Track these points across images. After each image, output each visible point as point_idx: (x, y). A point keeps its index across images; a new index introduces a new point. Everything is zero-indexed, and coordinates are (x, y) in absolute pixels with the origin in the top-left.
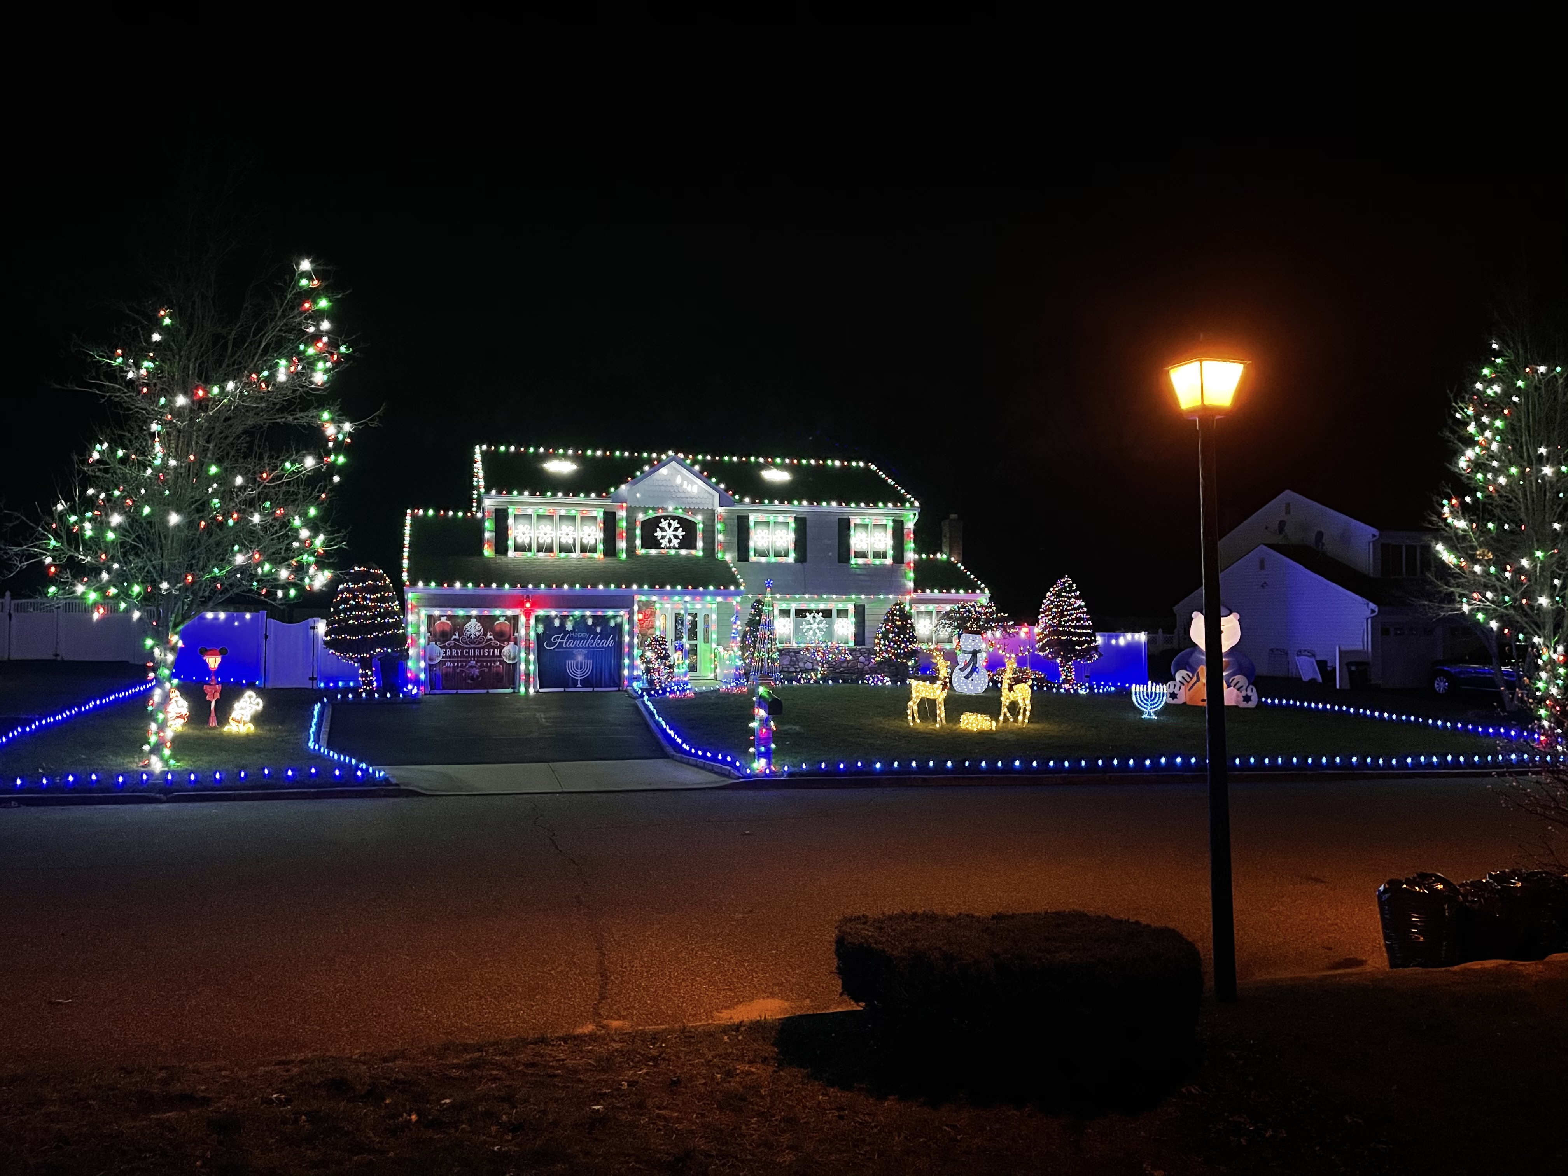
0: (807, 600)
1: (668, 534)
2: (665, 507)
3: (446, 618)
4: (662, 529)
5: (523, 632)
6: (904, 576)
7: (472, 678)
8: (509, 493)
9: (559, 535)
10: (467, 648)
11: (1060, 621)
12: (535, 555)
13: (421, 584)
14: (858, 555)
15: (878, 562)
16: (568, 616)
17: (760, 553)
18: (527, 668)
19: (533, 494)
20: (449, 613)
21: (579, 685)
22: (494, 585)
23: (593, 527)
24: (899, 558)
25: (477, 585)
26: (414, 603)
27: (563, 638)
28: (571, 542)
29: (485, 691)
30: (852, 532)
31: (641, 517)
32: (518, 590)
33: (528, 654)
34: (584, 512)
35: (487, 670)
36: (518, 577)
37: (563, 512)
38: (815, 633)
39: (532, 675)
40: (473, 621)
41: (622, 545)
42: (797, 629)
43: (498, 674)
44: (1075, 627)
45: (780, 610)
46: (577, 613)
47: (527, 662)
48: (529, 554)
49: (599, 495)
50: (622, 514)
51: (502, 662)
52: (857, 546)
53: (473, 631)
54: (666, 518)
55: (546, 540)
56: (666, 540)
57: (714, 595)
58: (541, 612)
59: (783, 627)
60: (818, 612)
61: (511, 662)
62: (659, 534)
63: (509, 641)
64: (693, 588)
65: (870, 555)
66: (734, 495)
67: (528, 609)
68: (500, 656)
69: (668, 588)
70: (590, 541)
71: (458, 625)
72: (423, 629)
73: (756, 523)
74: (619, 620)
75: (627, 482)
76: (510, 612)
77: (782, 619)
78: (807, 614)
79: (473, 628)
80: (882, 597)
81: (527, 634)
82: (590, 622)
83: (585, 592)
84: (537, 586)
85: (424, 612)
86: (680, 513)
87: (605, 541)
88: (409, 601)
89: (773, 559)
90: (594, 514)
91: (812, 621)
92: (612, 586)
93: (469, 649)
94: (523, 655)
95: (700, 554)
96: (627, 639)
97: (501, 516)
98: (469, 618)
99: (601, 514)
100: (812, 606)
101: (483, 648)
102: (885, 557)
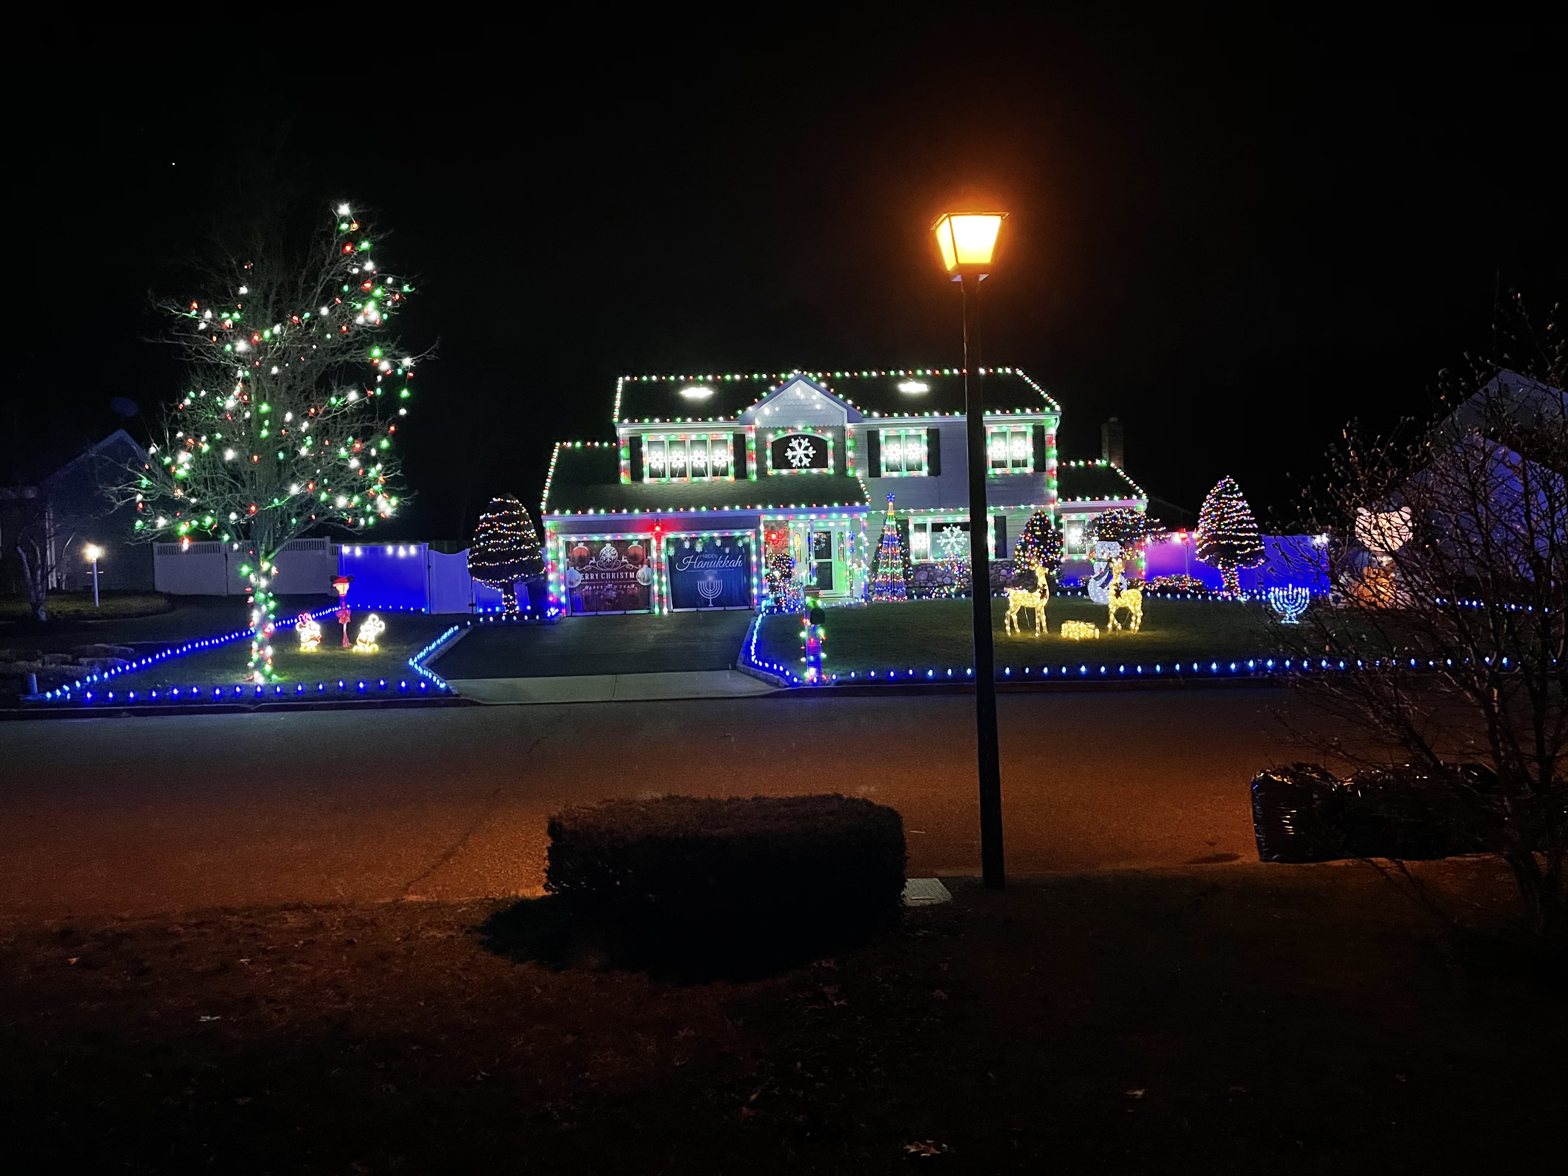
0: (942, 514)
1: (799, 453)
2: (795, 426)
3: (583, 544)
4: (793, 449)
5: (654, 555)
6: (1047, 484)
7: (610, 601)
8: (641, 421)
9: (691, 460)
10: (603, 572)
11: (1219, 525)
12: (669, 481)
13: (556, 512)
14: (995, 465)
15: (1017, 471)
16: (697, 538)
17: (890, 468)
18: (660, 589)
19: (663, 421)
20: (585, 539)
21: (711, 605)
22: (625, 511)
23: (724, 451)
24: (1040, 464)
25: (608, 511)
26: (553, 531)
27: (693, 560)
28: (703, 466)
29: (623, 612)
30: (989, 441)
31: (771, 438)
32: (648, 515)
33: (660, 576)
34: (714, 436)
35: (623, 592)
36: (648, 502)
37: (694, 437)
38: (953, 547)
39: (665, 596)
40: (608, 545)
41: (752, 466)
42: (934, 545)
43: (633, 595)
44: (1236, 531)
45: (915, 525)
46: (705, 535)
47: (660, 583)
48: (663, 480)
49: (727, 419)
50: (751, 436)
51: (637, 584)
52: (994, 455)
53: (609, 555)
54: (796, 437)
55: (678, 465)
56: (797, 459)
57: (839, 511)
58: (671, 535)
59: (919, 542)
60: (955, 525)
61: (645, 584)
62: (790, 454)
63: (642, 564)
64: (817, 506)
65: (1009, 464)
66: (861, 411)
67: (658, 533)
68: (635, 579)
69: (792, 506)
70: (720, 464)
71: (594, 549)
72: (562, 555)
73: (887, 437)
74: (746, 540)
75: (753, 403)
76: (641, 536)
77: (918, 534)
78: (945, 528)
79: (609, 552)
80: (1022, 507)
81: (659, 557)
82: (718, 543)
83: (711, 514)
84: (665, 510)
85: (562, 539)
86: (809, 432)
87: (736, 464)
88: (547, 529)
89: (905, 474)
90: (724, 437)
91: (949, 535)
92: (737, 507)
93: (605, 572)
94: (656, 577)
95: (831, 471)
96: (754, 558)
97: (635, 444)
98: (604, 543)
99: (731, 437)
100: (950, 519)
101: (619, 571)
102: (1025, 464)
